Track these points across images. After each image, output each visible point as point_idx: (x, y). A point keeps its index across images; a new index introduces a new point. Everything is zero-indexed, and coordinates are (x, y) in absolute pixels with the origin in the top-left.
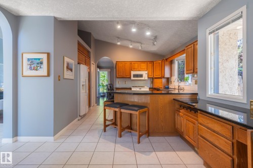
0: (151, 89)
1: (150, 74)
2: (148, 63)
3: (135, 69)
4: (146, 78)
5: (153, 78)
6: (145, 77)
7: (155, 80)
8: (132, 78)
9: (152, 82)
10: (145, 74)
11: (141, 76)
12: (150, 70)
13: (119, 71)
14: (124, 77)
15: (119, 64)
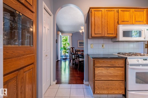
3: (125, 22)
6: (146, 35)
8: (121, 38)
10: (146, 31)
13: (95, 25)
14: (105, 36)
15: (96, 12)
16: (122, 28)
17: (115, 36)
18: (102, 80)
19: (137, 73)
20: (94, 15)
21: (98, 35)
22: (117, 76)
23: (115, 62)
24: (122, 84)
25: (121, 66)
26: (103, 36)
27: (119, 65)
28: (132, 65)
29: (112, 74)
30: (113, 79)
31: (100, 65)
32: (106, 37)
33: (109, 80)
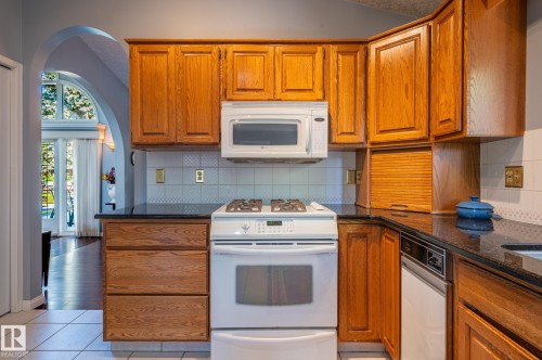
0: (352, 228)
1: (345, 124)
2: (333, 49)
3: (245, 93)
4: (321, 150)
5: (360, 152)
6: (313, 138)
7: (376, 163)
8: (229, 149)
9: (357, 176)
10: (311, 124)
11: (286, 134)
12: (345, 98)
13: (142, 101)
14: (179, 141)
15: (146, 58)
16: (233, 114)
17: (212, 141)
18: (131, 292)
19: (240, 270)
20: (141, 66)
21: (155, 137)
22: (181, 278)
23: (176, 231)
24: (199, 306)
25: (197, 244)
26: (172, 140)
27: (189, 241)
28: (221, 241)
29: (166, 273)
30: (169, 290)
31: (126, 243)
32: (182, 144)
33: (156, 291)
